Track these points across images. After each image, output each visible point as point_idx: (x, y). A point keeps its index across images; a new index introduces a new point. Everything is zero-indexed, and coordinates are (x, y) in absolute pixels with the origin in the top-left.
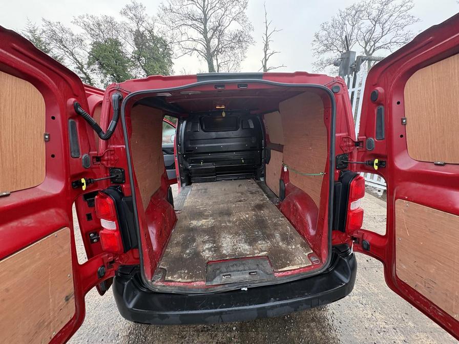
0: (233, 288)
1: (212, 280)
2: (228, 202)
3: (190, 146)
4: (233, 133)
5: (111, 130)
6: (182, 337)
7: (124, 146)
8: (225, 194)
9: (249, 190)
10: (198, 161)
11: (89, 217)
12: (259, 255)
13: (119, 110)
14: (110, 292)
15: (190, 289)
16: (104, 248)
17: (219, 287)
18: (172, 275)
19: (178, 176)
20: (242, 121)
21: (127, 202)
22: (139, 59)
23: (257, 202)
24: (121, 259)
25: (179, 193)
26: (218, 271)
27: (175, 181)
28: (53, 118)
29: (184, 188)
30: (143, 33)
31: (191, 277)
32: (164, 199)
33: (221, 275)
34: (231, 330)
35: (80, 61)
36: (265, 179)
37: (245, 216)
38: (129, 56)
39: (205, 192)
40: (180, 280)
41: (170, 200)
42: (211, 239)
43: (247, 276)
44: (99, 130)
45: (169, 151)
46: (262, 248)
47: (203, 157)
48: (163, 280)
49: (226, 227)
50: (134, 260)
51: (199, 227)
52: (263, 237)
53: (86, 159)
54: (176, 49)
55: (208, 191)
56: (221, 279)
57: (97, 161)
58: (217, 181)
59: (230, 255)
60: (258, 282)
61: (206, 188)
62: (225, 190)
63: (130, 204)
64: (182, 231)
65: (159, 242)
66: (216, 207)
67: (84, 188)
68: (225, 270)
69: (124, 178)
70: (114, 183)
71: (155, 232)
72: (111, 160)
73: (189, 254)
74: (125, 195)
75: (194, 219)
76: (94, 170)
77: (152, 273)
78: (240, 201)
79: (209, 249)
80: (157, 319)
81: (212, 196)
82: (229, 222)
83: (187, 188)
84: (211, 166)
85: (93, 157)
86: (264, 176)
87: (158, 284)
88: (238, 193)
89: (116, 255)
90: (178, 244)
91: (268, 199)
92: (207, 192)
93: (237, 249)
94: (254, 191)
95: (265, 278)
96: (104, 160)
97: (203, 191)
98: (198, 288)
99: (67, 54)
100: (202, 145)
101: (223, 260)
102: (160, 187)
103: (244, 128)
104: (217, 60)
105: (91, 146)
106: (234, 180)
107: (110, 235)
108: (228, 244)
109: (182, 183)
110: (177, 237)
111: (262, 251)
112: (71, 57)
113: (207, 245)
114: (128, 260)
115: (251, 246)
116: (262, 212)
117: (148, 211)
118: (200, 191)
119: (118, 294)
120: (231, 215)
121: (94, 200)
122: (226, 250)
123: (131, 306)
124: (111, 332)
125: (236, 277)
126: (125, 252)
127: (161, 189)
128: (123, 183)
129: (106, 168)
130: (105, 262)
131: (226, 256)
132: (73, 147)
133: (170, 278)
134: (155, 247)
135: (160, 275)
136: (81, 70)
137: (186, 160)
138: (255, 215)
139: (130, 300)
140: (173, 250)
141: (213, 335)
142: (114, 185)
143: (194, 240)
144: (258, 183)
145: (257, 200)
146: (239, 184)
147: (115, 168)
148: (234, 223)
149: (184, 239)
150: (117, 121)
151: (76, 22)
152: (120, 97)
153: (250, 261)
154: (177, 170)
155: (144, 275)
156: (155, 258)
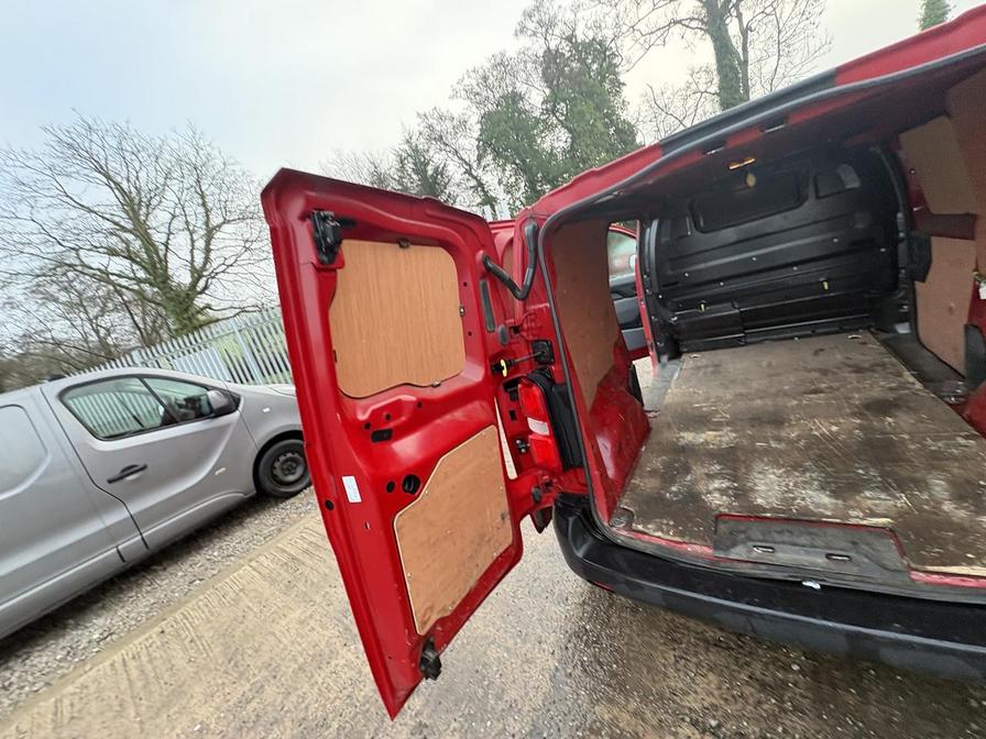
0: (778, 576)
1: (727, 549)
2: (777, 395)
3: (670, 272)
4: (785, 218)
5: (528, 283)
6: (674, 640)
7: (548, 305)
8: (771, 376)
9: (848, 362)
10: (695, 304)
11: (513, 414)
12: (865, 522)
13: (536, 249)
14: (550, 529)
15: (680, 554)
16: (537, 460)
17: (744, 565)
18: (645, 524)
19: (650, 342)
20: (815, 178)
21: (560, 393)
22: (553, 111)
23: (876, 393)
24: (560, 482)
25: (655, 376)
26: (742, 536)
27: (643, 353)
28: (465, 284)
29: (664, 366)
30: (557, 51)
31: (681, 534)
32: (623, 388)
33: (750, 544)
34: (787, 668)
35: (467, 160)
36: (915, 327)
37: (823, 428)
38: (537, 114)
39: (713, 373)
40: (659, 534)
41: (636, 391)
42: (728, 471)
43: (821, 561)
44: (513, 287)
45: (625, 290)
46: (877, 507)
47: (704, 294)
48: (629, 527)
49: (767, 452)
50: (578, 486)
51: (698, 445)
52: (884, 481)
53: (502, 332)
54: (627, 48)
55: (722, 369)
56: (751, 551)
57: (515, 333)
58: (747, 344)
59: (773, 510)
60: (852, 578)
61: (716, 362)
62: (769, 365)
63: (565, 396)
64: (663, 451)
65: (617, 465)
66: (742, 405)
67: (505, 372)
68: (761, 537)
69: (552, 357)
70: (540, 363)
71: (609, 445)
72: (532, 328)
73: (676, 494)
74: (557, 381)
75: (687, 430)
76: (513, 347)
77: (610, 514)
78: (816, 392)
79: (723, 492)
80: (623, 587)
81: (733, 381)
82: (779, 439)
83: (672, 366)
84: (729, 310)
85: (510, 328)
86: (911, 318)
87: (620, 532)
88: (809, 371)
89: (553, 474)
90: (653, 473)
91: (918, 386)
92: (719, 373)
93: (794, 499)
94: (866, 365)
95: (878, 575)
96: (523, 330)
97: (710, 369)
98: (697, 557)
99: (450, 155)
100: (702, 266)
101: (756, 516)
102: (613, 367)
103: (822, 194)
104: (739, 16)
105: (506, 313)
106: (799, 337)
107: (541, 443)
108: (768, 486)
109: (660, 354)
110: (652, 460)
111: (873, 514)
112: (456, 158)
113: (717, 481)
114: (570, 485)
115: (837, 499)
116: (890, 420)
117: (595, 411)
118: (703, 370)
119: (562, 532)
120: (782, 423)
121: (516, 391)
122: (762, 498)
123: (580, 554)
124: (557, 592)
125: (787, 555)
126: (564, 471)
127: (615, 369)
128: (552, 364)
129: (527, 341)
130: (540, 482)
131: (765, 510)
132: (487, 318)
133: (640, 527)
134: (611, 472)
135: (623, 519)
136: (471, 174)
137: (665, 306)
138: (861, 428)
139: (578, 544)
140: (644, 483)
141: (741, 661)
142: (540, 367)
143: (687, 470)
144: (884, 343)
145: (878, 388)
146: (819, 347)
147: (538, 341)
148: (790, 442)
149: (668, 466)
150: (535, 268)
151: (455, 95)
152: (534, 227)
153: (831, 531)
154: (646, 328)
155: (597, 514)
156: (614, 490)
